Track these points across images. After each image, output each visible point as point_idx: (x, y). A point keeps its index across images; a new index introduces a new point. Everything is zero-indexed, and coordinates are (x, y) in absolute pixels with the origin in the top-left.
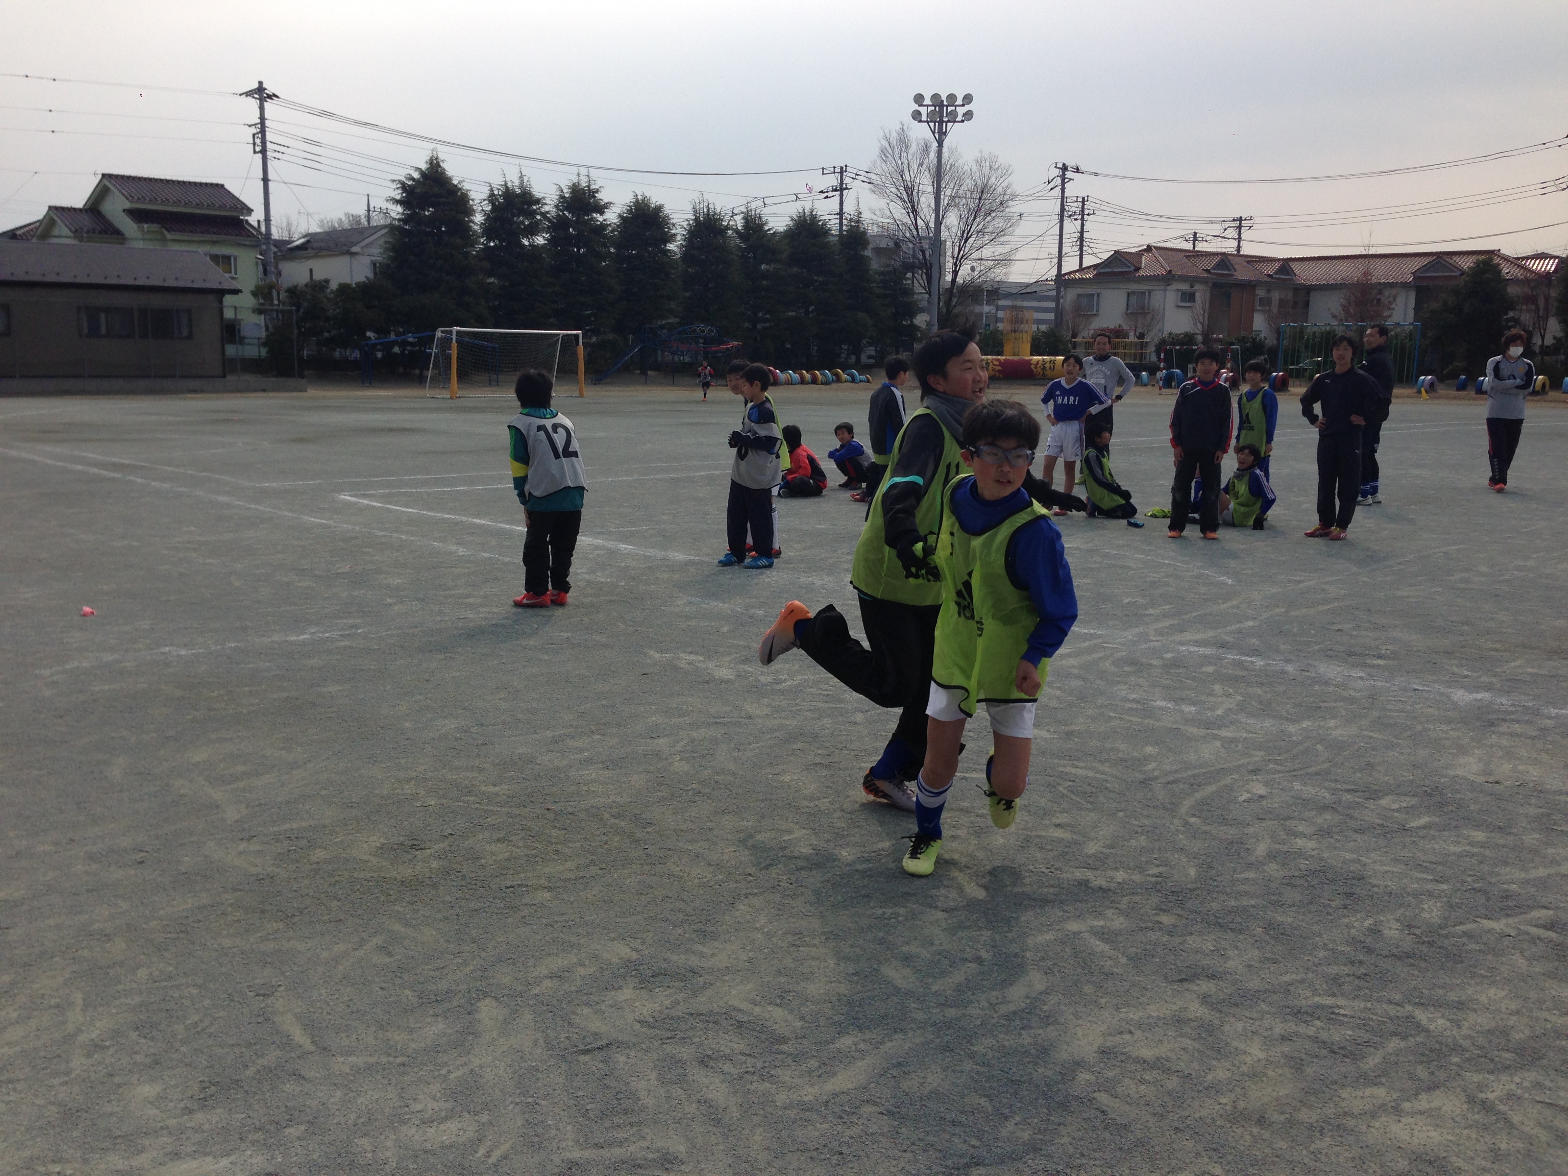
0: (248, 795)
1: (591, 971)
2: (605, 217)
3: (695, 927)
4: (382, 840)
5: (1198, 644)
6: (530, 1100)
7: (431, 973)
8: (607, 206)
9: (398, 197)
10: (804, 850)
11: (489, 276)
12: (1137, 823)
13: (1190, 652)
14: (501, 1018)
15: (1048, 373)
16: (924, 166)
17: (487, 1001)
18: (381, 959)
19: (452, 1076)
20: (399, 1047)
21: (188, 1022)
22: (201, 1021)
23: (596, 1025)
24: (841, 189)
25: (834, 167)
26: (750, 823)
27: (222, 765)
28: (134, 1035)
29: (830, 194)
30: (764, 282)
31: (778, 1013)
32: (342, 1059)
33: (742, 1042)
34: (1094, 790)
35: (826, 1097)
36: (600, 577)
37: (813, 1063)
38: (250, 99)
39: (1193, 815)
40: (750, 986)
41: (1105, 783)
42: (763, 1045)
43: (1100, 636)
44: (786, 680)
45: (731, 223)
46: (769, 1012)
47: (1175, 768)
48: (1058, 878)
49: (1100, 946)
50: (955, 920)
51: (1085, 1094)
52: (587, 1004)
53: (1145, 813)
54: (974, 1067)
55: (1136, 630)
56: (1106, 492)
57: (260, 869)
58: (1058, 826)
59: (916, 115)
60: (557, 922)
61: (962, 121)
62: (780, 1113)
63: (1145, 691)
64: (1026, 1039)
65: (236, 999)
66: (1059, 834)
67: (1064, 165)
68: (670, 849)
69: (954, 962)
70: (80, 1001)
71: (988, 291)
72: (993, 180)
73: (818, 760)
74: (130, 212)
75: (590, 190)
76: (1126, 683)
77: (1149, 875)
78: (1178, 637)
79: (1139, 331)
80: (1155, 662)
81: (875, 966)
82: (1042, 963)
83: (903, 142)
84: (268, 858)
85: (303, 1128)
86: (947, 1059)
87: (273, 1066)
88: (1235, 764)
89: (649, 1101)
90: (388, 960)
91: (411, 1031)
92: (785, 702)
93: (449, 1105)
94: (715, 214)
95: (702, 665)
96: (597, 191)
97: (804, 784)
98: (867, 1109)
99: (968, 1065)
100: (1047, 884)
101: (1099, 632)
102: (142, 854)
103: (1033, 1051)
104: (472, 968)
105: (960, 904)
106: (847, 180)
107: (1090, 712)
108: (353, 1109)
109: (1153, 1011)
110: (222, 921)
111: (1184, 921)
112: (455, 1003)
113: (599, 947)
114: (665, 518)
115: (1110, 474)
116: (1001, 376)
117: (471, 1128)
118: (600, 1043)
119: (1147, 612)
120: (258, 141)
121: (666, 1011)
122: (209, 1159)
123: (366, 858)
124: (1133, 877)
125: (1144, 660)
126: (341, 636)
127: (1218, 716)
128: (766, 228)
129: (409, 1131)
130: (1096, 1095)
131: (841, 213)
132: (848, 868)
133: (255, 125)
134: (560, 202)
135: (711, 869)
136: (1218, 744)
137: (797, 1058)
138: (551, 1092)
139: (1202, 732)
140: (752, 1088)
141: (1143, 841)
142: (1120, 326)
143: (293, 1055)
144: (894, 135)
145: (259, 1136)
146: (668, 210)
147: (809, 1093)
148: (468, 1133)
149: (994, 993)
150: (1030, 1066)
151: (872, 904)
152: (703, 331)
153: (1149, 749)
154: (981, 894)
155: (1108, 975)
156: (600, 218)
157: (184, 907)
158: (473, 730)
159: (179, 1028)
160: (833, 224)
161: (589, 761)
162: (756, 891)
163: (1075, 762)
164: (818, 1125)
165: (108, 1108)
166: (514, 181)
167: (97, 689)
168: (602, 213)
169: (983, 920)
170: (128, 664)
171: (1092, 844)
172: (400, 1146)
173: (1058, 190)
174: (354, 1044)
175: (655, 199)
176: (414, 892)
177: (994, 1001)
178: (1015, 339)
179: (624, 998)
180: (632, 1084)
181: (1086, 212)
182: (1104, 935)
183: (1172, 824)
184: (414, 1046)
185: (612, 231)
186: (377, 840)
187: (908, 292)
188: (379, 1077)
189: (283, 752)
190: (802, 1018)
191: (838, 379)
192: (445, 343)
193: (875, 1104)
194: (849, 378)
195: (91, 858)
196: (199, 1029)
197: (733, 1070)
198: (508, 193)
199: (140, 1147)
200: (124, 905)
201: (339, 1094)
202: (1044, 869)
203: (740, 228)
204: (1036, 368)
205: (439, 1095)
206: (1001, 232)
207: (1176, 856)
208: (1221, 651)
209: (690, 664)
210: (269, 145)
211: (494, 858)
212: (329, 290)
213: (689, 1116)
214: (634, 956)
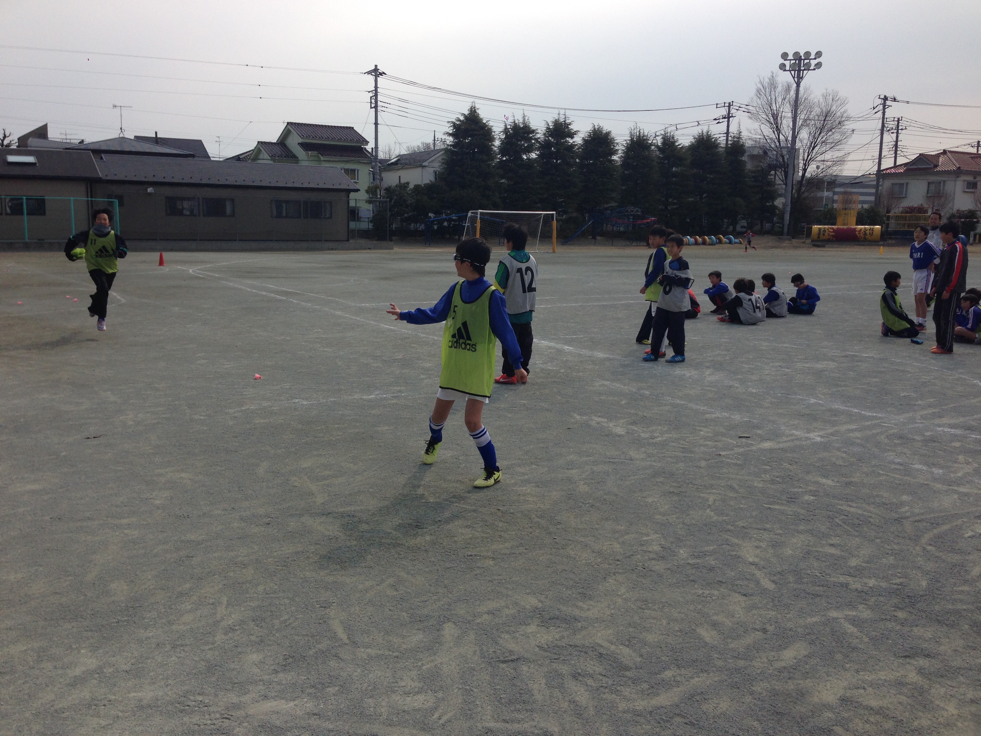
0: (330, 489)
1: (512, 612)
2: (574, 140)
3: (580, 591)
4: (400, 521)
5: (951, 426)
6: (467, 687)
7: (419, 604)
8: (576, 133)
9: (451, 132)
10: (655, 548)
11: (503, 178)
12: (889, 547)
13: (944, 432)
14: (456, 635)
15: (868, 237)
16: (786, 100)
17: (450, 624)
18: (390, 592)
19: (424, 667)
20: (396, 646)
21: (282, 619)
22: (289, 619)
23: (512, 646)
24: (728, 117)
25: (725, 103)
26: (623, 527)
27: (318, 470)
28: (252, 624)
29: (721, 121)
30: (674, 179)
31: (626, 651)
32: (363, 650)
33: (601, 667)
34: (860, 523)
35: (651, 709)
36: (550, 366)
37: (645, 686)
38: (370, 76)
39: (930, 545)
40: (610, 631)
41: (870, 519)
42: (614, 670)
43: (880, 418)
44: (658, 437)
45: (654, 142)
46: (620, 649)
47: (922, 511)
48: (827, 581)
49: (850, 629)
50: (751, 602)
51: (827, 726)
52: (507, 632)
53: (896, 541)
54: (753, 700)
55: (907, 415)
56: (897, 319)
57: (331, 533)
58: (832, 545)
59: (782, 67)
60: (495, 580)
61: (814, 69)
62: (620, 715)
63: (907, 457)
64: (791, 686)
65: (309, 608)
66: (832, 551)
67: (885, 96)
68: (570, 540)
69: (747, 630)
70: (225, 602)
71: (828, 182)
72: (834, 108)
73: (672, 490)
74: (302, 145)
75: (565, 123)
76: (894, 451)
77: (892, 583)
78: (937, 421)
79: (935, 208)
80: (917, 438)
81: (693, 627)
82: (808, 637)
83: (773, 85)
84: (336, 526)
85: (337, 688)
86: (735, 693)
87: (325, 650)
88: (966, 511)
89: (538, 697)
90: (395, 593)
91: (404, 637)
92: (656, 451)
93: (421, 685)
94: (644, 136)
95: (605, 425)
96: (570, 124)
97: (661, 504)
98: (678, 719)
99: (748, 699)
100: (818, 584)
101: (880, 415)
102: (269, 519)
103: (794, 694)
104: (442, 603)
105: (756, 592)
106: (733, 111)
107: (865, 470)
108: (366, 681)
109: (882, 675)
110: (307, 562)
111: (914, 617)
112: (430, 624)
113: (519, 598)
114: (595, 330)
115: (900, 306)
116: (834, 239)
117: (431, 700)
118: (513, 657)
119: (917, 403)
120: (373, 101)
121: (556, 642)
122: (283, 701)
123: (389, 531)
124: (881, 584)
125: (910, 436)
126: (392, 397)
127: (958, 477)
128: (677, 144)
129: (395, 697)
130: (834, 728)
131: (727, 133)
132: (683, 562)
133: (372, 91)
134: (547, 132)
135: (594, 555)
136: (956, 496)
137: (635, 681)
138: (481, 684)
139: (945, 487)
140: (604, 697)
141: (891, 560)
142: (922, 205)
143: (336, 644)
144: (767, 80)
145: (312, 690)
146: (613, 134)
147: (641, 704)
148: (429, 703)
149: (772, 653)
150: (791, 704)
151: (696, 586)
152: (632, 211)
153: (905, 498)
154: (771, 586)
155: (855, 649)
156: (571, 141)
157: (287, 552)
158: (461, 458)
159: (276, 622)
160: (722, 140)
161: (527, 481)
162: (621, 571)
163: (850, 503)
164: (644, 726)
165: (232, 666)
166: (519, 119)
167: (257, 422)
168: (572, 138)
169: (771, 604)
170: (275, 408)
171: (855, 559)
172: (390, 706)
173: (880, 114)
174: (371, 642)
175: (606, 128)
176: (414, 554)
177: (771, 658)
178: (845, 214)
179: (531, 631)
180: (529, 685)
181: (900, 128)
182: (854, 621)
183: (914, 549)
184: (405, 646)
185: (578, 149)
186: (397, 521)
187: (771, 184)
188: (382, 663)
189: (352, 465)
190: (641, 656)
191: (720, 242)
192: (473, 220)
193: (684, 717)
194: (727, 241)
195: (242, 519)
196: (287, 624)
197: (593, 684)
198: (515, 127)
199: (246, 690)
200: (256, 548)
201: (359, 670)
202: (818, 574)
203: (659, 144)
204: (859, 233)
205: (415, 678)
206: (838, 143)
207: (914, 572)
208: (967, 432)
209: (598, 423)
210: (379, 103)
211: (463, 537)
212: (409, 189)
213: (563, 709)
214: (540, 605)
